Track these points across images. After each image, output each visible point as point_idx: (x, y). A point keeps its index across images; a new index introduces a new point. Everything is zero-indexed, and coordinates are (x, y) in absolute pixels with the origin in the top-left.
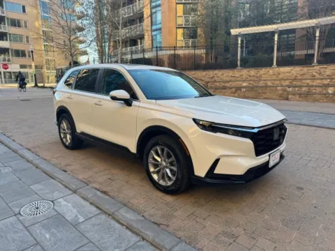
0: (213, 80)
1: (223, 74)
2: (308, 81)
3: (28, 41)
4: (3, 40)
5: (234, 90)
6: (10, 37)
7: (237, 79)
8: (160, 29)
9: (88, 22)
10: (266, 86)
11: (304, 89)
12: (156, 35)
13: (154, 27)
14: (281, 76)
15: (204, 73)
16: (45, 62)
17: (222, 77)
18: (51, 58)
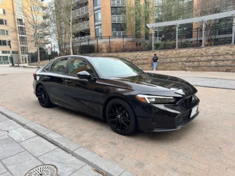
0: (136, 58)
1: (142, 55)
2: (199, 58)
8: (100, 25)
10: (171, 62)
11: (195, 63)
12: (98, 29)
13: (96, 24)
14: (181, 55)
15: (130, 54)
16: (20, 49)
17: (142, 56)
18: (24, 46)
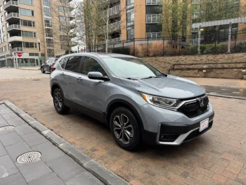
0: (178, 63)
1: (186, 59)
3: (35, 36)
4: (17, 35)
5: (196, 71)
6: (23, 34)
7: (198, 62)
8: (133, 26)
9: (80, 21)
10: (223, 68)
12: (130, 30)
13: (129, 24)
14: (235, 60)
15: (171, 58)
17: (185, 61)
18: (51, 48)
